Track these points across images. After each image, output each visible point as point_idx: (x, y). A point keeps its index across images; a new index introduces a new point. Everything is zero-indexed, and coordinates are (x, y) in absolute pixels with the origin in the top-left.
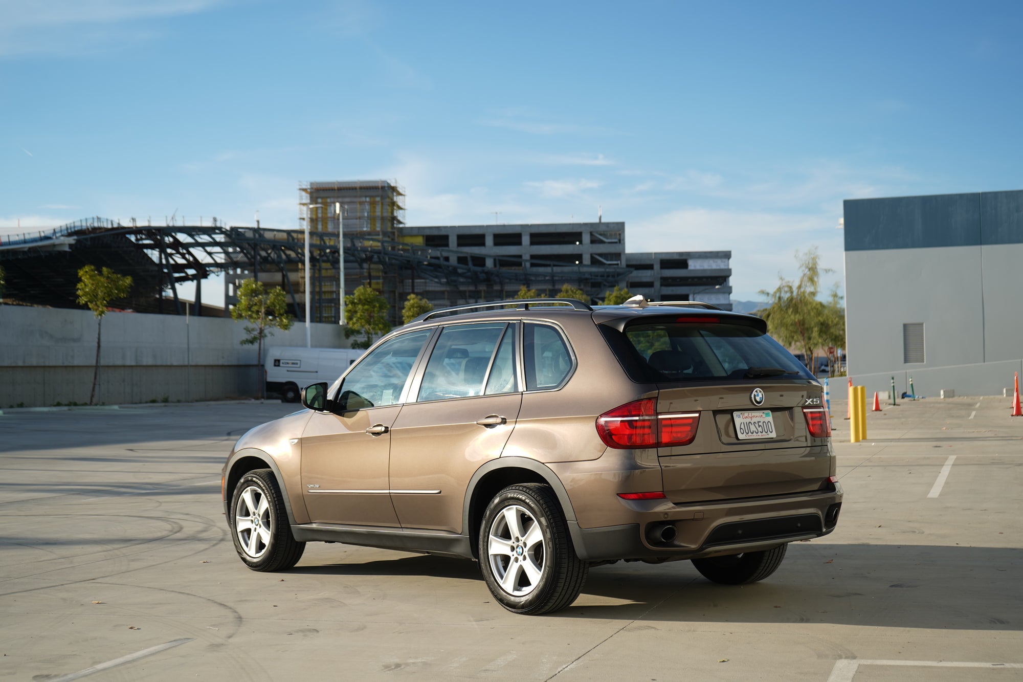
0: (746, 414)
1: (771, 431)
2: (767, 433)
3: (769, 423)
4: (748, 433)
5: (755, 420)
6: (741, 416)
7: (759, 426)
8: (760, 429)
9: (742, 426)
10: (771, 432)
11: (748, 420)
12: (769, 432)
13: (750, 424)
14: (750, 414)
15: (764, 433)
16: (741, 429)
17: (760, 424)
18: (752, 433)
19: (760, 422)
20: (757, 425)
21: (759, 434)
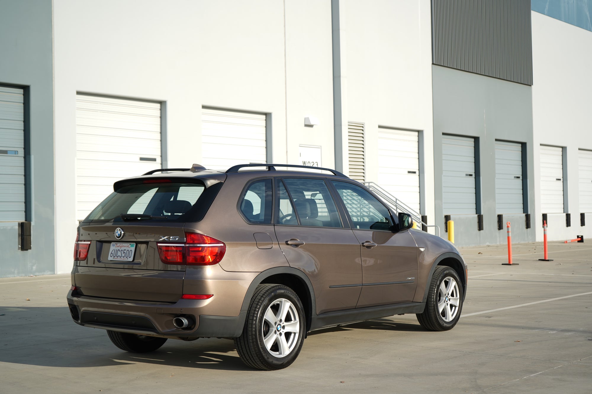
0: (119, 244)
1: (130, 256)
2: (126, 257)
3: (131, 251)
4: (114, 257)
5: (123, 248)
6: (115, 245)
7: (124, 253)
8: (123, 255)
9: (113, 252)
10: (130, 258)
11: (118, 248)
12: (128, 257)
13: (119, 251)
14: (121, 244)
15: (125, 258)
16: (111, 253)
17: (125, 251)
18: (117, 257)
19: (125, 250)
20: (122, 252)
21: (122, 258)
